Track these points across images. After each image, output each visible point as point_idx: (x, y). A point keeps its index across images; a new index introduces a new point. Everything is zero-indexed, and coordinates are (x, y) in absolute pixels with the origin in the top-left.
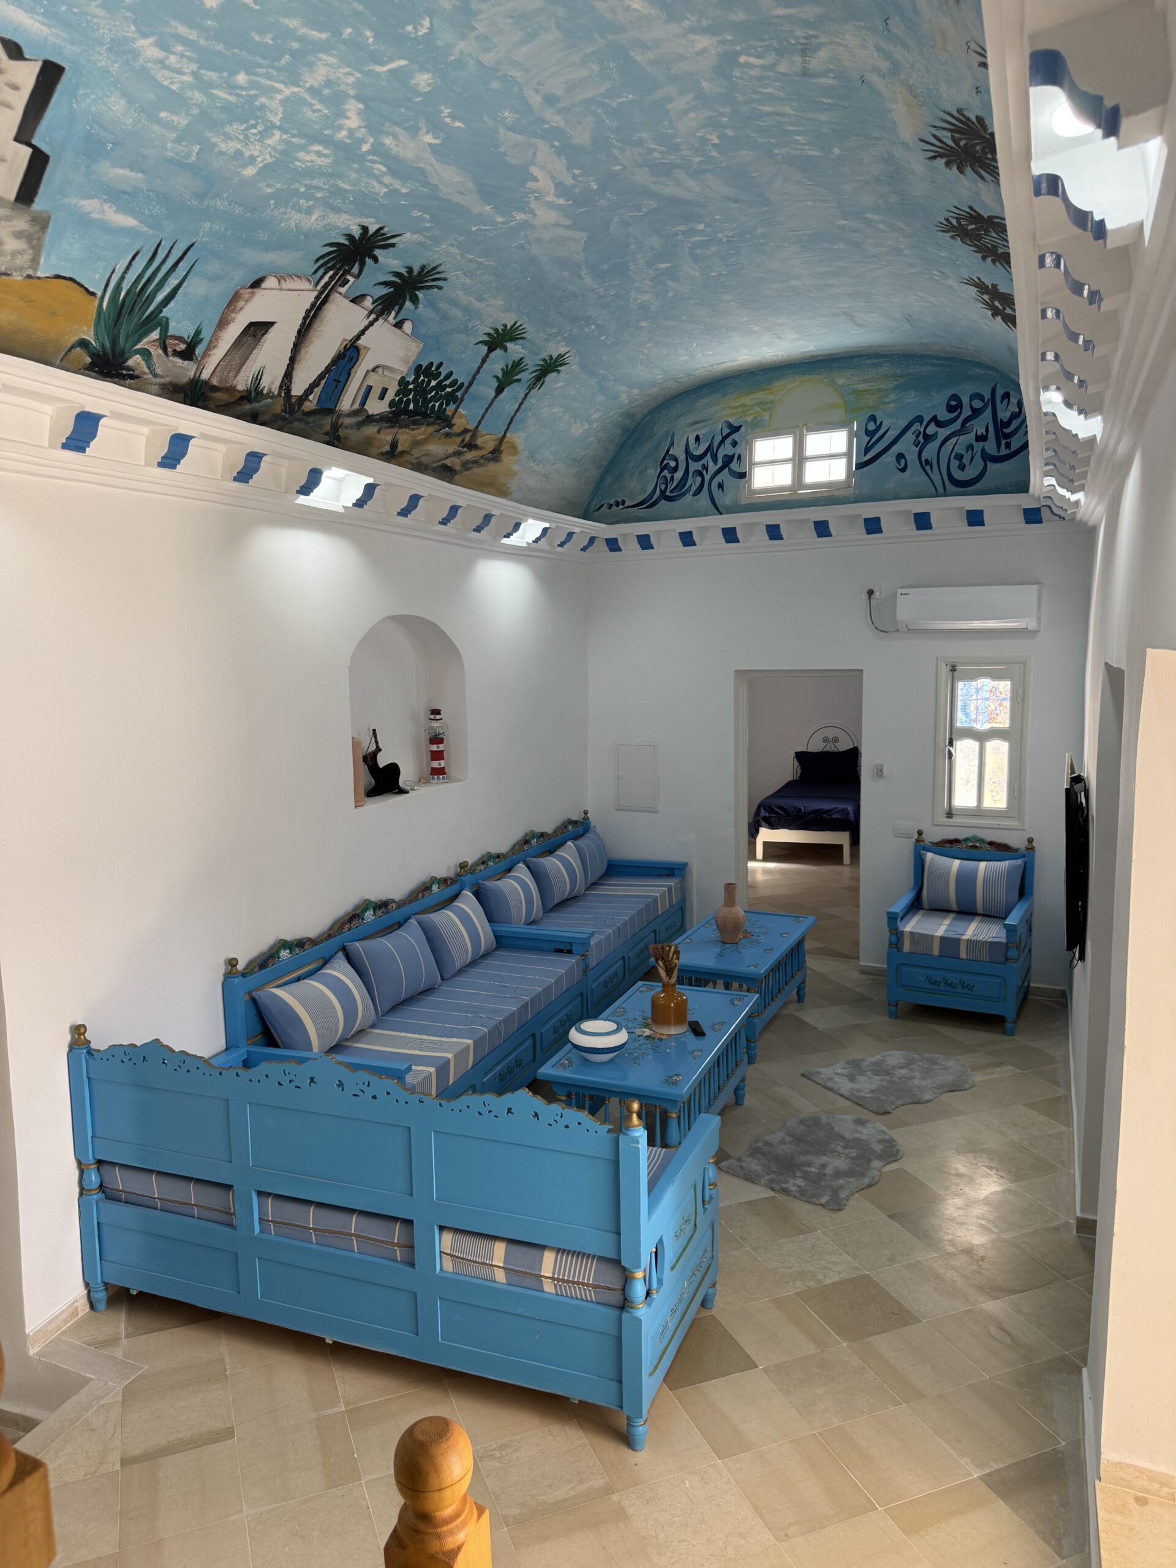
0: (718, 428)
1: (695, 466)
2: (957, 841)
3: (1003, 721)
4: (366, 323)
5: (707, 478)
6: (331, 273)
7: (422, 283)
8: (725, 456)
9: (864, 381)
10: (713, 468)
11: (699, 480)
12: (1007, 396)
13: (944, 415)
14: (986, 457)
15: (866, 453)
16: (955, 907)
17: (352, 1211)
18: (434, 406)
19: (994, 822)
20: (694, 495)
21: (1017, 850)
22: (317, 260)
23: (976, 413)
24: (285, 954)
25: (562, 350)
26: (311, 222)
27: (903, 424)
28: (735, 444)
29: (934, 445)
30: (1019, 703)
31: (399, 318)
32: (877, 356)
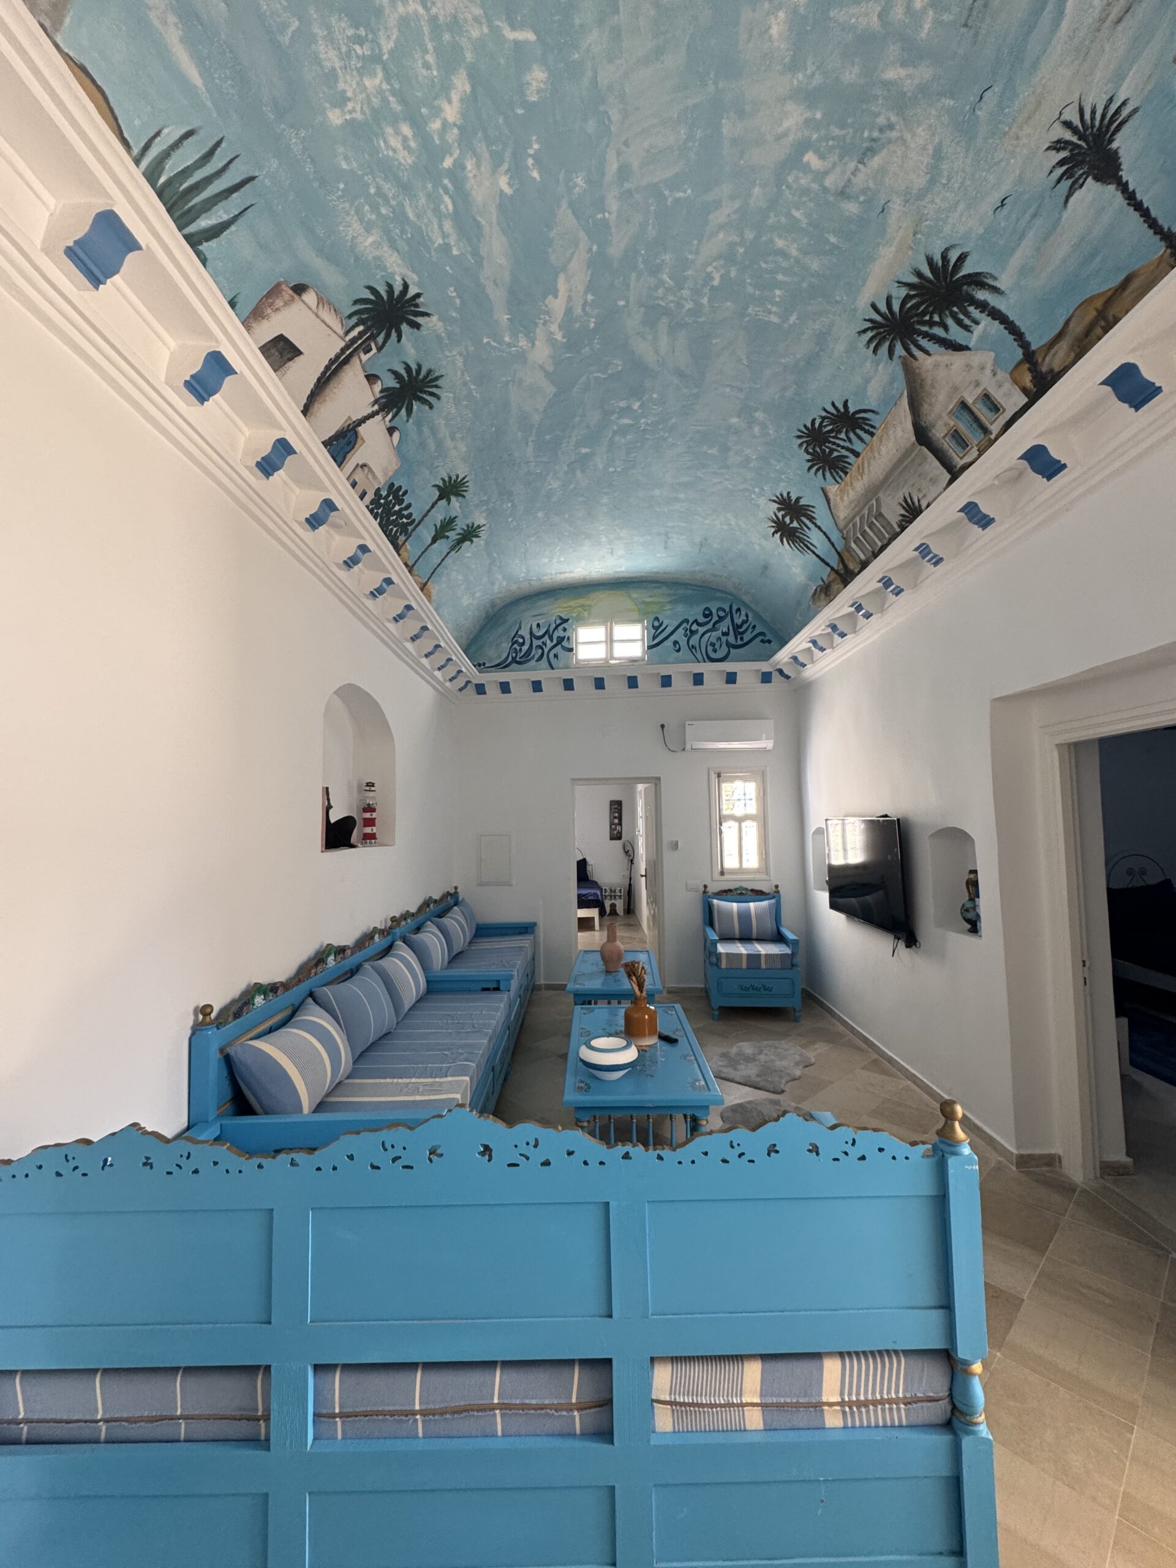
0: (553, 619)
1: (536, 643)
2: (730, 890)
3: (752, 809)
4: (370, 410)
5: (546, 650)
6: (361, 328)
7: (421, 392)
8: (558, 637)
9: (650, 596)
10: (549, 644)
11: (540, 651)
12: (739, 610)
13: (702, 620)
14: (729, 645)
15: (654, 640)
16: (737, 935)
17: (491, 1365)
18: (392, 529)
19: (751, 876)
20: (537, 661)
21: (768, 894)
22: (356, 302)
23: (721, 619)
24: (259, 1000)
25: (482, 521)
26: (367, 244)
27: (676, 623)
28: (565, 630)
29: (696, 637)
30: (763, 797)
31: (393, 424)
32: (657, 582)
